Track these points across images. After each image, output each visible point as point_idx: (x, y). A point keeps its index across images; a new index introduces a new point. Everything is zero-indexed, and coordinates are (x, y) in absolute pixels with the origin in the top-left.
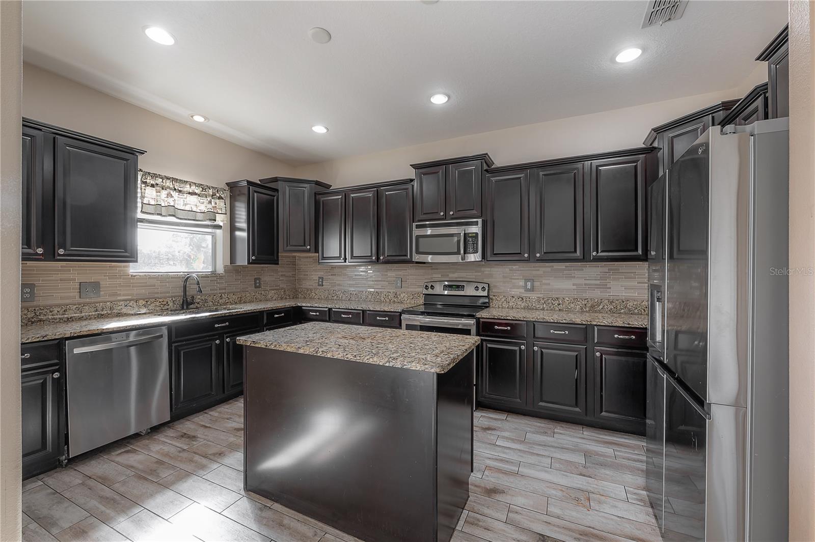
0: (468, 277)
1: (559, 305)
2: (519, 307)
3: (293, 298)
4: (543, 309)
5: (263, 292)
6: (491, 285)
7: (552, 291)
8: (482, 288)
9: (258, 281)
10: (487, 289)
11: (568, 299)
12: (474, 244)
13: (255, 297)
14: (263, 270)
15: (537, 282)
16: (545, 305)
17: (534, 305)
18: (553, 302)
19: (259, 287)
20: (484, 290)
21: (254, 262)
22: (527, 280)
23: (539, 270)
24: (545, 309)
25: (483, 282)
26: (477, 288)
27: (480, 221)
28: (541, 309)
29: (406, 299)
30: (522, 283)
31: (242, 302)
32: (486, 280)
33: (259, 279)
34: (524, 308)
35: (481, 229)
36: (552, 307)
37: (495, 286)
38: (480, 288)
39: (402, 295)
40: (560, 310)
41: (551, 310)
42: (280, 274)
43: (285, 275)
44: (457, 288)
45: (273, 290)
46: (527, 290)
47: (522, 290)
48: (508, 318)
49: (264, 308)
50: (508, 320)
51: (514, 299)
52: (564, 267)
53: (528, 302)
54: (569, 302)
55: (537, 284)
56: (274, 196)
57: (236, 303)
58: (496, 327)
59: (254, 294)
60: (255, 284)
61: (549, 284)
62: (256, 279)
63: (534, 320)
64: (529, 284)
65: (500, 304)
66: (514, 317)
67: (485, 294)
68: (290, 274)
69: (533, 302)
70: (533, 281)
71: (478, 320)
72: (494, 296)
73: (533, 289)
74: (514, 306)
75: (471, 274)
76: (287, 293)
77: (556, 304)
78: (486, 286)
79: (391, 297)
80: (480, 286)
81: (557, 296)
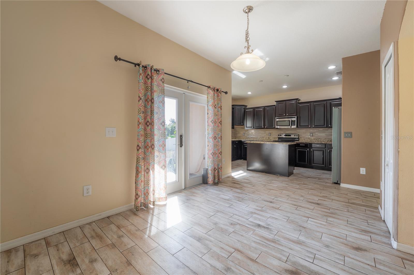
1: (320, 140)
4: (316, 142)
7: (318, 136)
12: (294, 123)
16: (316, 140)
17: (313, 140)
26: (295, 136)
27: (296, 117)
30: (309, 134)
32: (297, 133)
35: (296, 119)
37: (301, 135)
39: (271, 138)
44: (289, 136)
47: (309, 136)
51: (307, 139)
53: (311, 140)
55: (314, 134)
61: (317, 134)
64: (311, 135)
65: (302, 140)
67: (298, 137)
70: (312, 134)
72: (300, 138)
73: (312, 136)
75: (293, 132)
78: (298, 135)
79: (267, 138)
80: (296, 135)
81: (320, 138)
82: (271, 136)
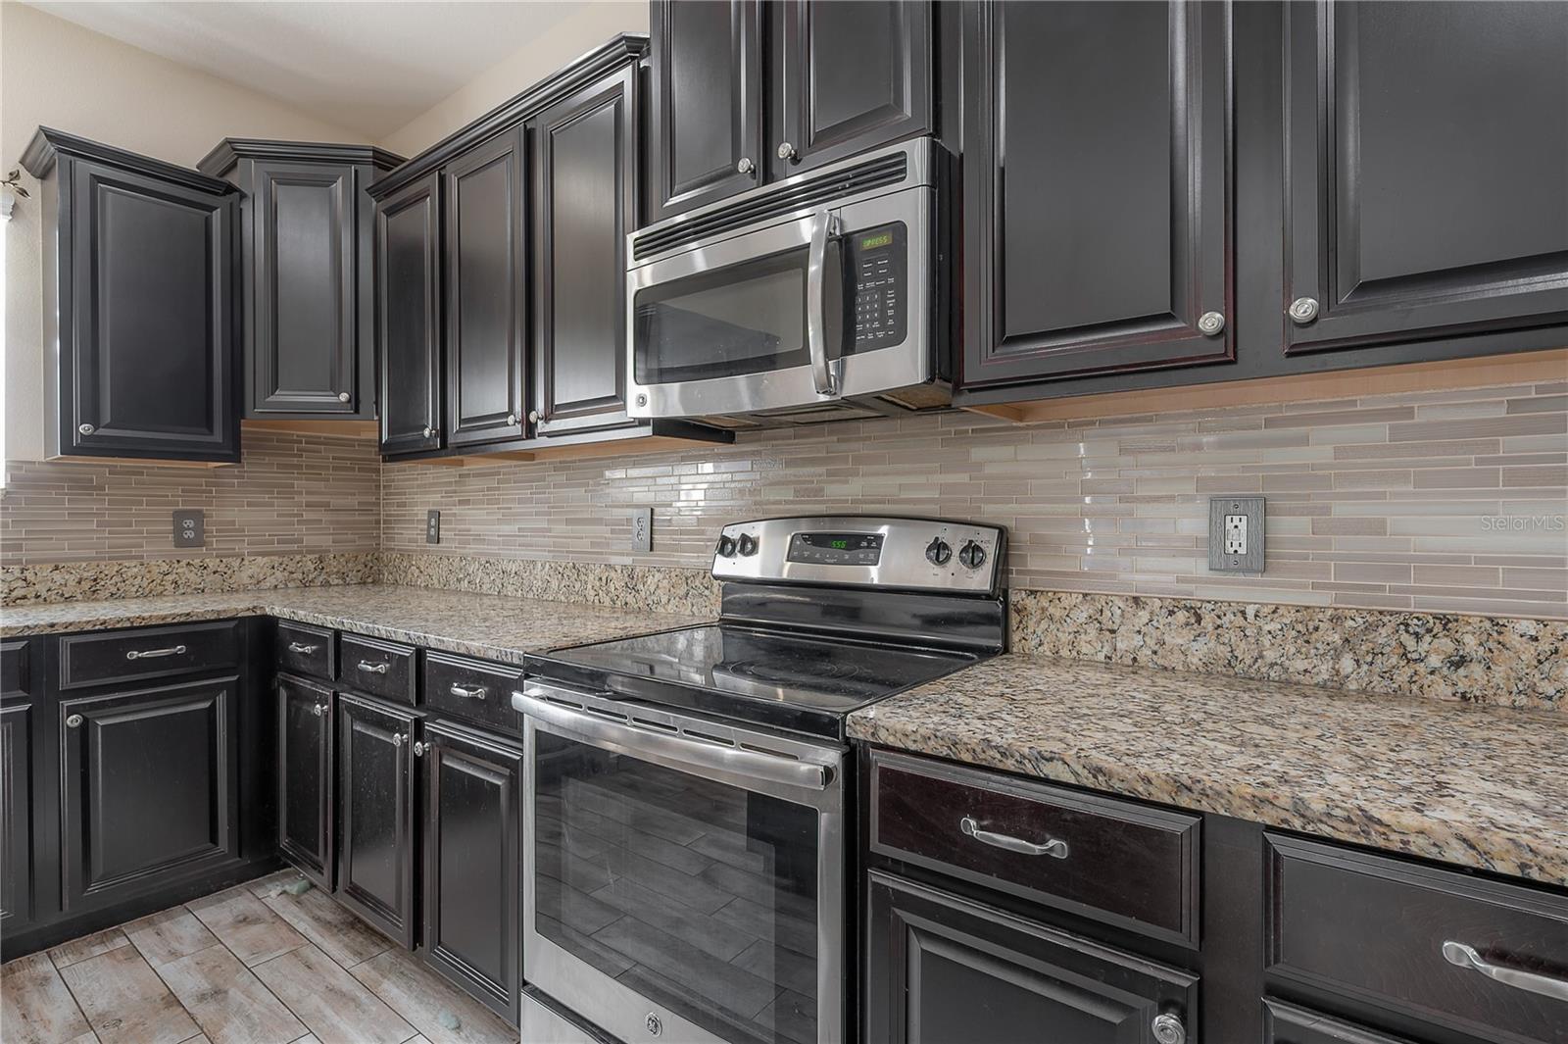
0: (904, 495)
1: (1459, 662)
2: (1175, 661)
3: (363, 583)
4: (1335, 689)
5: (212, 563)
6: (1022, 536)
7: (1403, 572)
8: (965, 550)
9: (190, 523)
10: (991, 551)
11: (1531, 629)
12: (882, 290)
13: (170, 578)
14: (216, 485)
15: (1291, 512)
16: (1347, 664)
17: (1270, 655)
18: (1410, 642)
19: (199, 542)
20: (974, 564)
21: (92, 447)
22: (1224, 505)
23: (1304, 441)
24: (1353, 686)
25: (977, 518)
26: (938, 551)
27: (918, 149)
28: (1324, 687)
29: (664, 600)
30: (1192, 522)
31: (103, 594)
32: (991, 512)
33: (198, 516)
34: (1206, 673)
35: (921, 196)
36: (1402, 677)
37: (1039, 542)
38: (956, 552)
39: (651, 583)
40: (1464, 697)
41: (1396, 696)
42: (304, 499)
43: (328, 504)
44: (848, 548)
45: (263, 554)
46: (1229, 565)
47: (1199, 567)
48: (1052, 770)
49: (52, 626)
50: (1046, 781)
51: (1144, 616)
52: (1502, 413)
53: (1232, 636)
54: (1545, 646)
55: (1290, 527)
56: (211, 209)
57: (69, 599)
58: (971, 826)
59: (165, 568)
60: (178, 531)
61: (1378, 528)
62: (179, 516)
63: (1269, 817)
64: (1239, 533)
65: (1064, 638)
66: (1097, 771)
67: (980, 580)
68: (353, 501)
69: (1266, 641)
70: (1264, 508)
71: (855, 757)
72: (1033, 592)
73: (1263, 558)
74: (1144, 656)
75: (922, 479)
76: (333, 565)
77: (1434, 661)
78: (988, 541)
79: (618, 581)
80: (955, 539)
81: (1445, 605)
82: (654, 558)
